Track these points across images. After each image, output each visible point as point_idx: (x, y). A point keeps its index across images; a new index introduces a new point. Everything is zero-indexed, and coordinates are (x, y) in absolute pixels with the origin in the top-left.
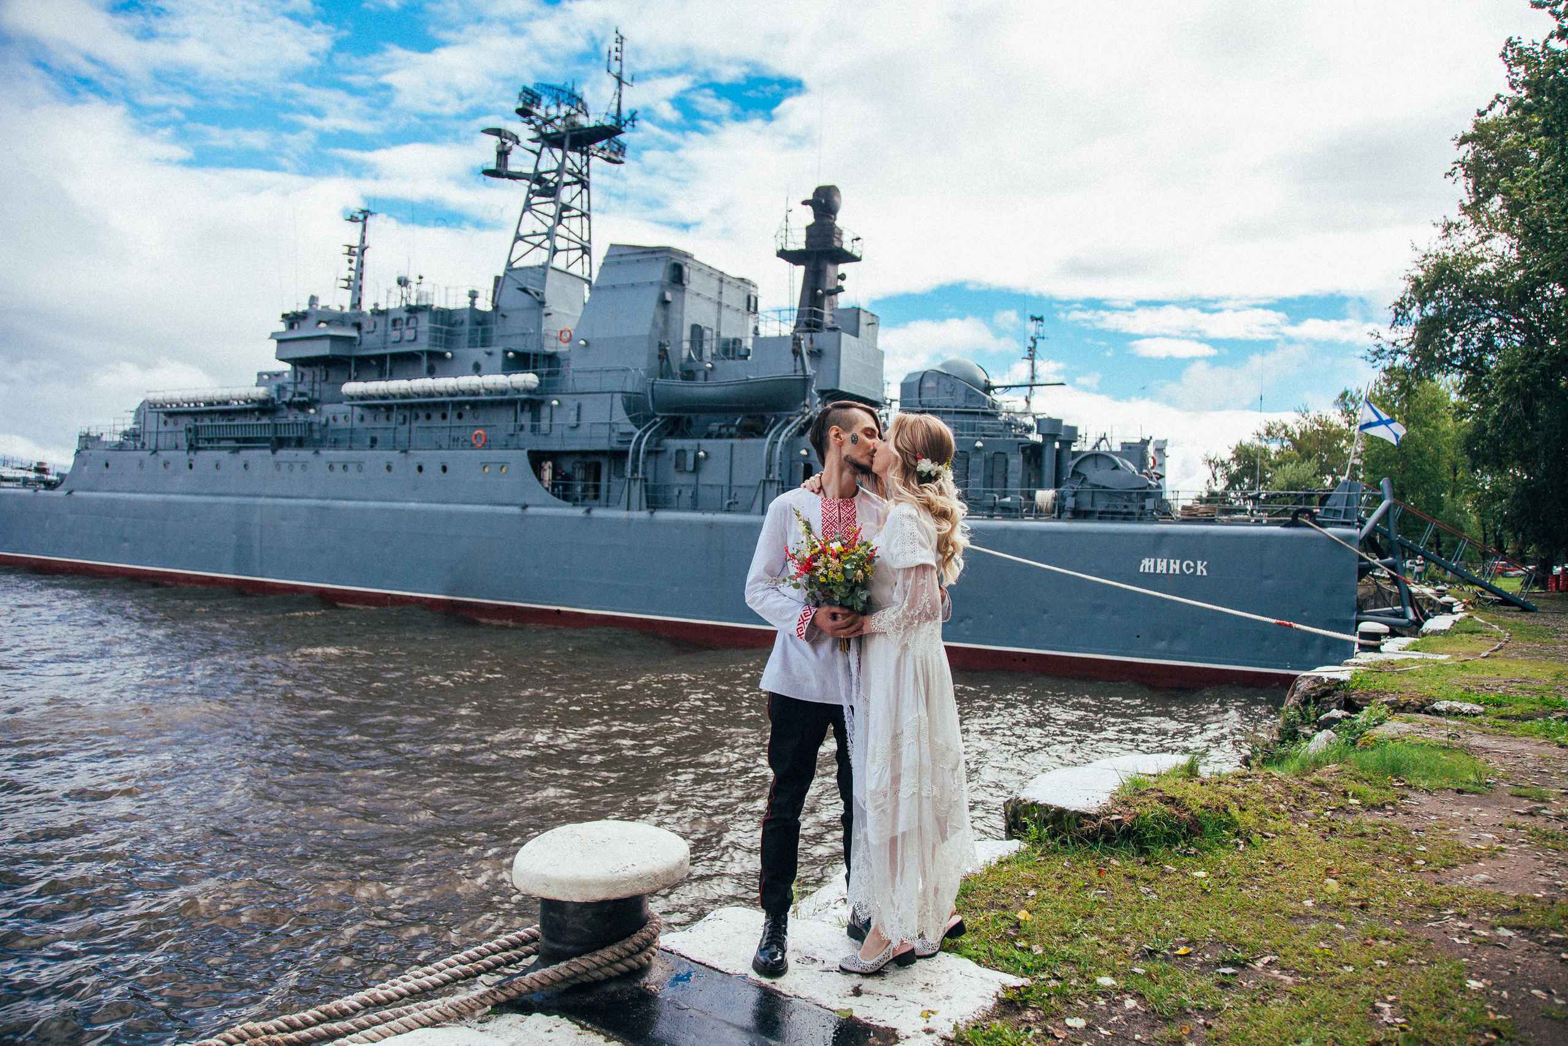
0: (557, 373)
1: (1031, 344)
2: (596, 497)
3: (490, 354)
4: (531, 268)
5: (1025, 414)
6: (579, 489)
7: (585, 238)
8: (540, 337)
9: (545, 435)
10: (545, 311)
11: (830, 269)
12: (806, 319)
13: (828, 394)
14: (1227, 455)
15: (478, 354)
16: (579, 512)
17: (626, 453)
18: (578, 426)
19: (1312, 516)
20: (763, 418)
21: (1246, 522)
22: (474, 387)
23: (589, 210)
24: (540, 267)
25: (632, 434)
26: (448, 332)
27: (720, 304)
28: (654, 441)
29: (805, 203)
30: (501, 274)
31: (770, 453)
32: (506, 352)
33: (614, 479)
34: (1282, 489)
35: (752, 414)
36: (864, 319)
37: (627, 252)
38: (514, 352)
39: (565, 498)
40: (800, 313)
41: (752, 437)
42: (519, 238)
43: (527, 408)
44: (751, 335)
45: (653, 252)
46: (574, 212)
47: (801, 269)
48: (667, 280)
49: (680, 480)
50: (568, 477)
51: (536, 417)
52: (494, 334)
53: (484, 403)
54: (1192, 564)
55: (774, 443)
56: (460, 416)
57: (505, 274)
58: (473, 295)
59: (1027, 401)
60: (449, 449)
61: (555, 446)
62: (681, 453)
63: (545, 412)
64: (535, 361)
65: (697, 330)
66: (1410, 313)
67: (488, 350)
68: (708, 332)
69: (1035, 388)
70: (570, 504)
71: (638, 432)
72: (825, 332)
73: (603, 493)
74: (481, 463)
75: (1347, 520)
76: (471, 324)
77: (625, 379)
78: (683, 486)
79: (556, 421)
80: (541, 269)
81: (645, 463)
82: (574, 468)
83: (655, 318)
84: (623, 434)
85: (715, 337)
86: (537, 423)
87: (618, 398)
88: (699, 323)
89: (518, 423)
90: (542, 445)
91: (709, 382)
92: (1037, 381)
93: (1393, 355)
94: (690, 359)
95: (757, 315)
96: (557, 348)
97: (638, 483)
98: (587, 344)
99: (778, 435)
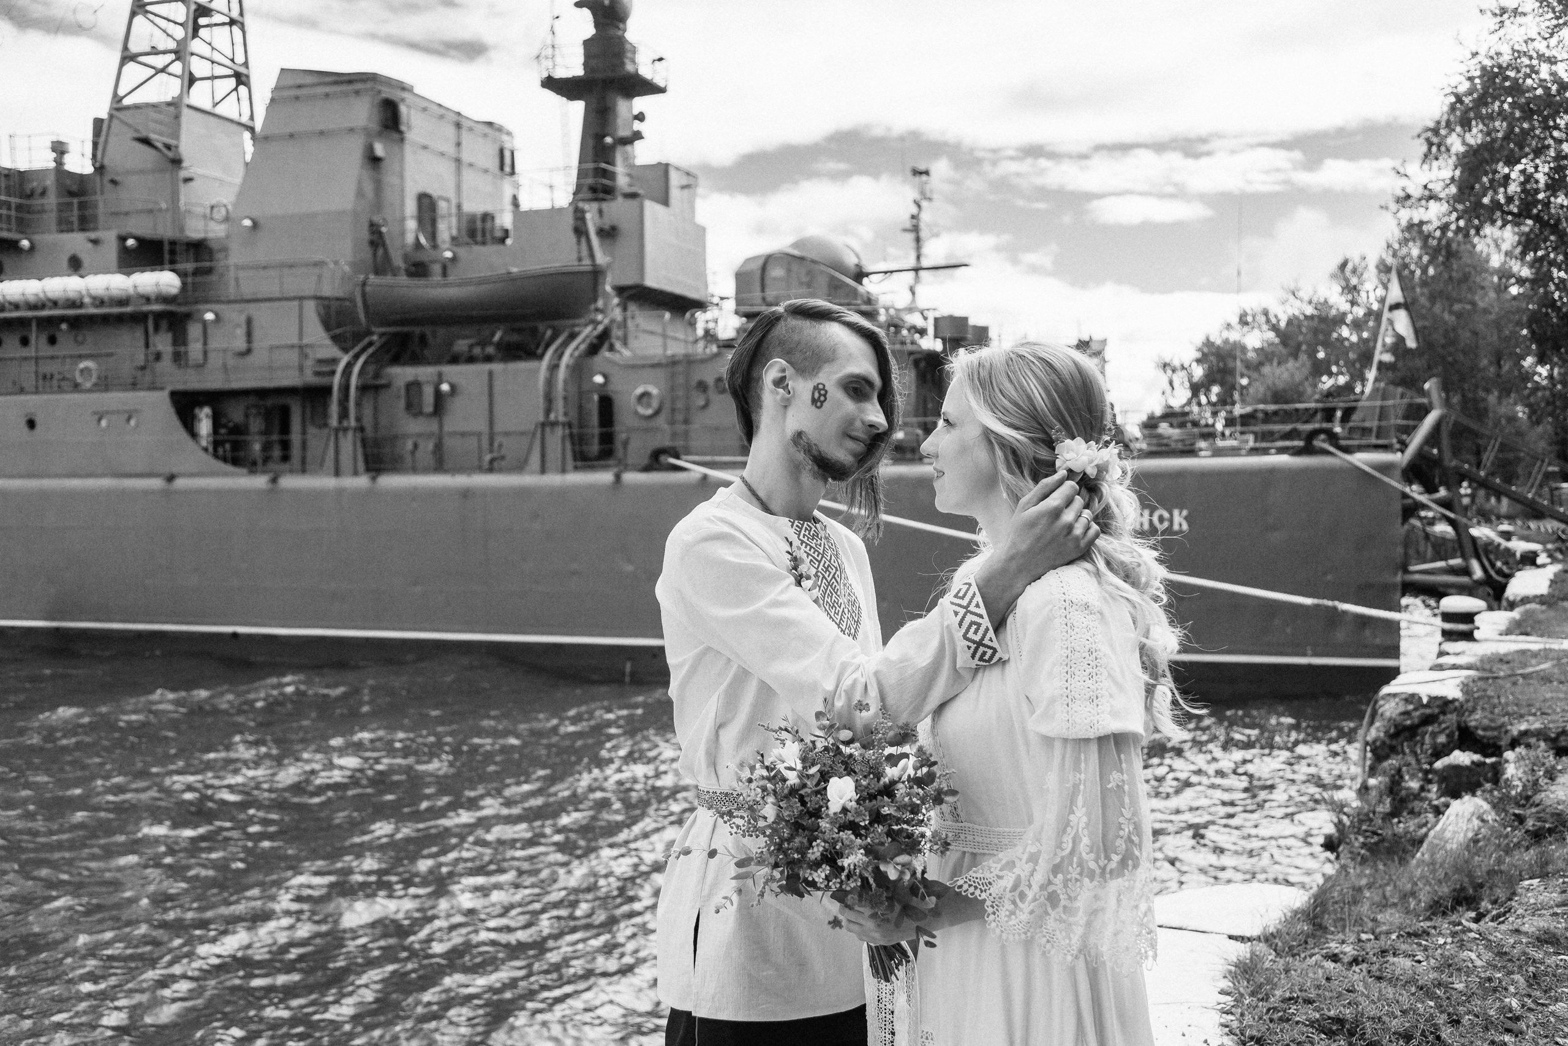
0: (209, 271)
1: (914, 210)
2: (285, 458)
3: (95, 242)
4: (154, 106)
5: (910, 310)
6: (257, 447)
7: (239, 59)
8: (176, 214)
9: (200, 366)
10: (183, 174)
11: (621, 106)
12: (590, 181)
13: (631, 292)
14: (1187, 355)
15: (76, 242)
16: (260, 481)
17: (327, 390)
18: (249, 351)
19: (1332, 437)
20: (534, 331)
21: (1234, 452)
22: (72, 295)
23: (241, 14)
24: (169, 104)
25: (334, 361)
26: (19, 207)
27: (458, 161)
28: (371, 369)
29: (579, 5)
30: (104, 115)
31: (550, 383)
32: (123, 239)
33: (312, 430)
34: (1264, 402)
35: (518, 325)
36: (675, 179)
37: (309, 80)
38: (136, 238)
39: (236, 462)
40: (581, 174)
41: (518, 358)
42: (128, 57)
43: (164, 324)
44: (508, 207)
45: (350, 82)
46: (217, 18)
47: (578, 108)
48: (374, 126)
49: (413, 426)
50: (239, 430)
51: (180, 339)
52: (101, 205)
53: (92, 319)
55: (554, 367)
56: (52, 341)
57: (111, 116)
58: (59, 149)
59: (912, 290)
60: (37, 392)
61: (213, 382)
62: (414, 387)
63: (194, 331)
64: (172, 252)
65: (426, 201)
66: (1449, 141)
67: (93, 235)
68: (442, 205)
69: (922, 273)
70: (245, 471)
71: (345, 359)
72: (620, 199)
73: (296, 451)
74: (95, 413)
75: (1380, 442)
76: (59, 195)
77: (320, 277)
78: (419, 435)
79: (213, 344)
80: (172, 109)
81: (358, 404)
82: (247, 416)
83: (360, 182)
84: (320, 361)
85: (454, 210)
86: (182, 349)
87: (310, 307)
88: (429, 191)
89: (152, 349)
90: (193, 382)
91: (451, 279)
92: (925, 263)
93: (1423, 202)
94: (418, 245)
95: (516, 177)
96: (206, 232)
97: (350, 434)
98: (256, 225)
99: (559, 354)
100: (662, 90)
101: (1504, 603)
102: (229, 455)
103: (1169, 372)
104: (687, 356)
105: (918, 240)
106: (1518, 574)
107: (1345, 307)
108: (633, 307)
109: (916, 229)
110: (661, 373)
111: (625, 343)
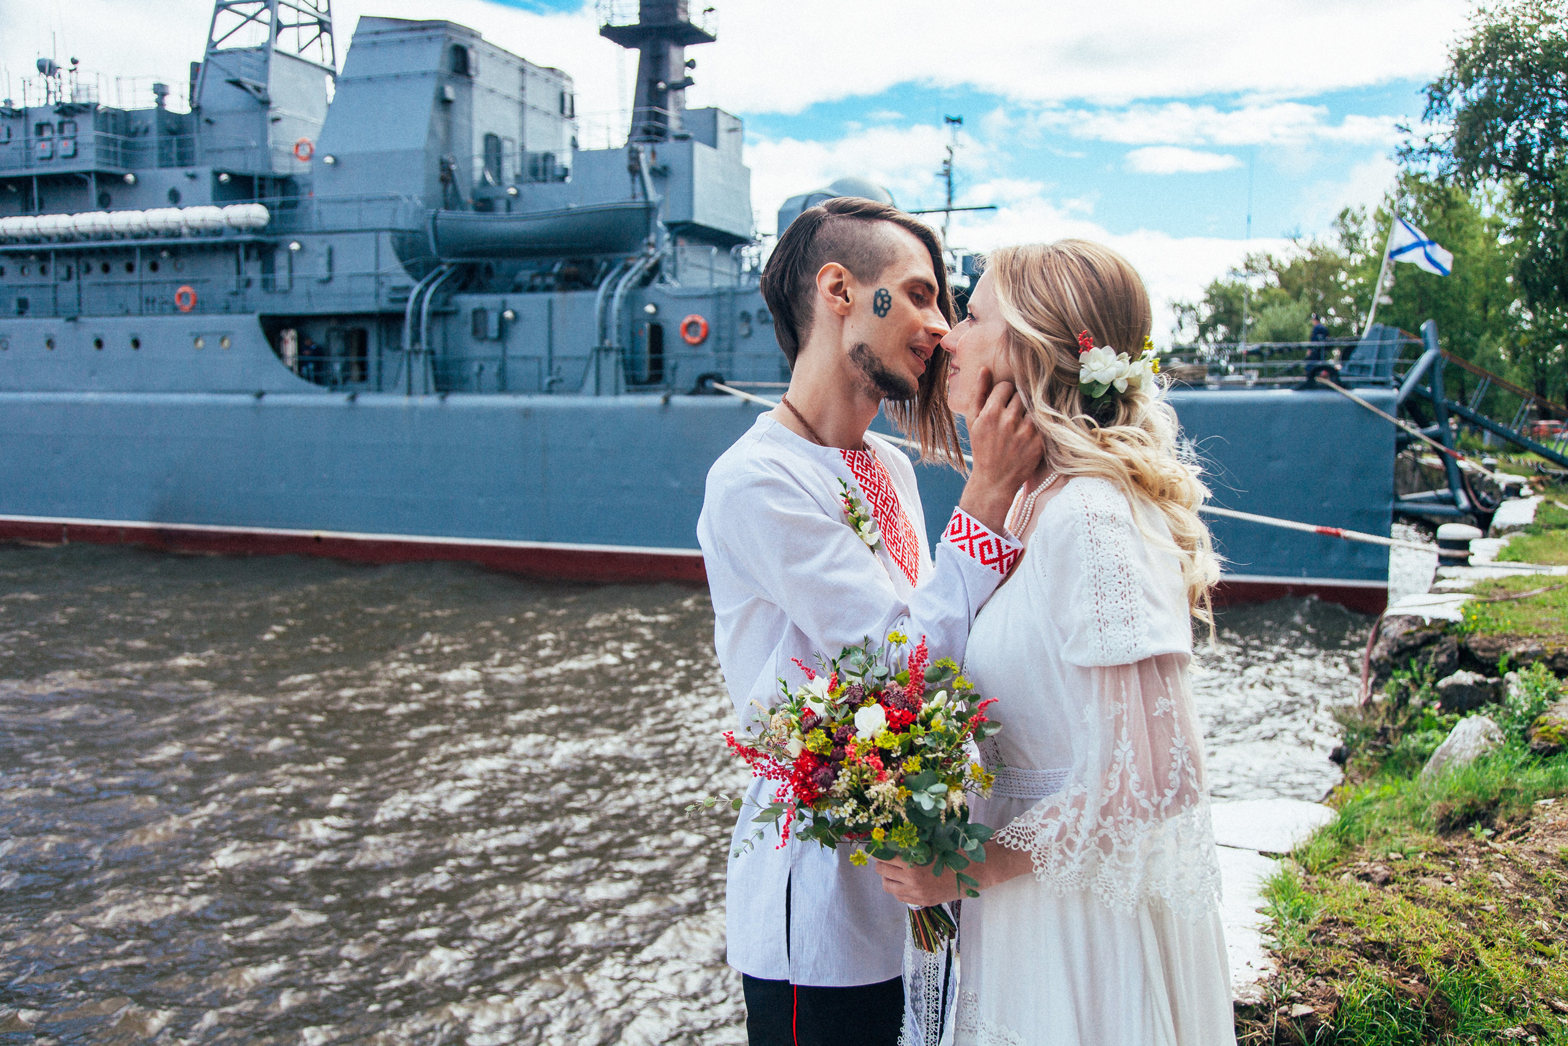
0: (294, 205)
1: (947, 156)
2: (363, 378)
3: (193, 177)
4: (246, 51)
6: (337, 367)
7: (323, 8)
8: (267, 154)
9: (285, 292)
10: (271, 114)
11: (674, 52)
12: (643, 124)
13: (680, 229)
15: (175, 177)
16: (340, 399)
17: (400, 316)
18: (329, 279)
20: (591, 262)
21: (1241, 386)
22: (172, 225)
24: (259, 49)
25: (408, 289)
26: (125, 145)
28: (441, 297)
30: (200, 59)
31: (605, 311)
32: (217, 174)
33: (387, 352)
34: (1270, 339)
35: (576, 257)
36: (723, 123)
37: (387, 27)
38: (229, 174)
39: (319, 380)
40: (636, 117)
41: (576, 288)
42: (222, 5)
43: (254, 253)
44: (568, 148)
45: (423, 29)
48: (446, 70)
49: (479, 350)
51: (268, 267)
52: (197, 145)
53: (189, 249)
55: (608, 298)
56: (154, 267)
57: (207, 60)
58: (161, 91)
60: (141, 314)
61: (298, 306)
62: (479, 314)
63: (281, 260)
64: (262, 187)
65: (492, 141)
66: (1450, 97)
67: (190, 171)
68: (507, 146)
69: (951, 214)
70: (326, 389)
71: (417, 287)
72: (671, 141)
73: (372, 371)
74: (192, 334)
75: (1379, 379)
76: (160, 133)
77: (395, 210)
78: (485, 359)
79: (298, 272)
80: (261, 54)
81: (429, 329)
82: (328, 338)
83: (432, 124)
84: (396, 289)
85: (518, 150)
86: (270, 276)
87: (386, 239)
88: (495, 132)
89: (243, 276)
90: (279, 306)
91: (515, 213)
92: (956, 204)
93: (1424, 155)
94: (484, 182)
95: (576, 120)
96: (292, 168)
97: (422, 357)
98: (336, 162)
99: (614, 286)
100: (711, 39)
101: (1491, 531)
102: (312, 374)
103: (1179, 312)
104: (732, 289)
105: (949, 184)
106: (1503, 504)
107: (1344, 253)
108: (682, 242)
109: (947, 174)
110: (708, 305)
111: (675, 276)
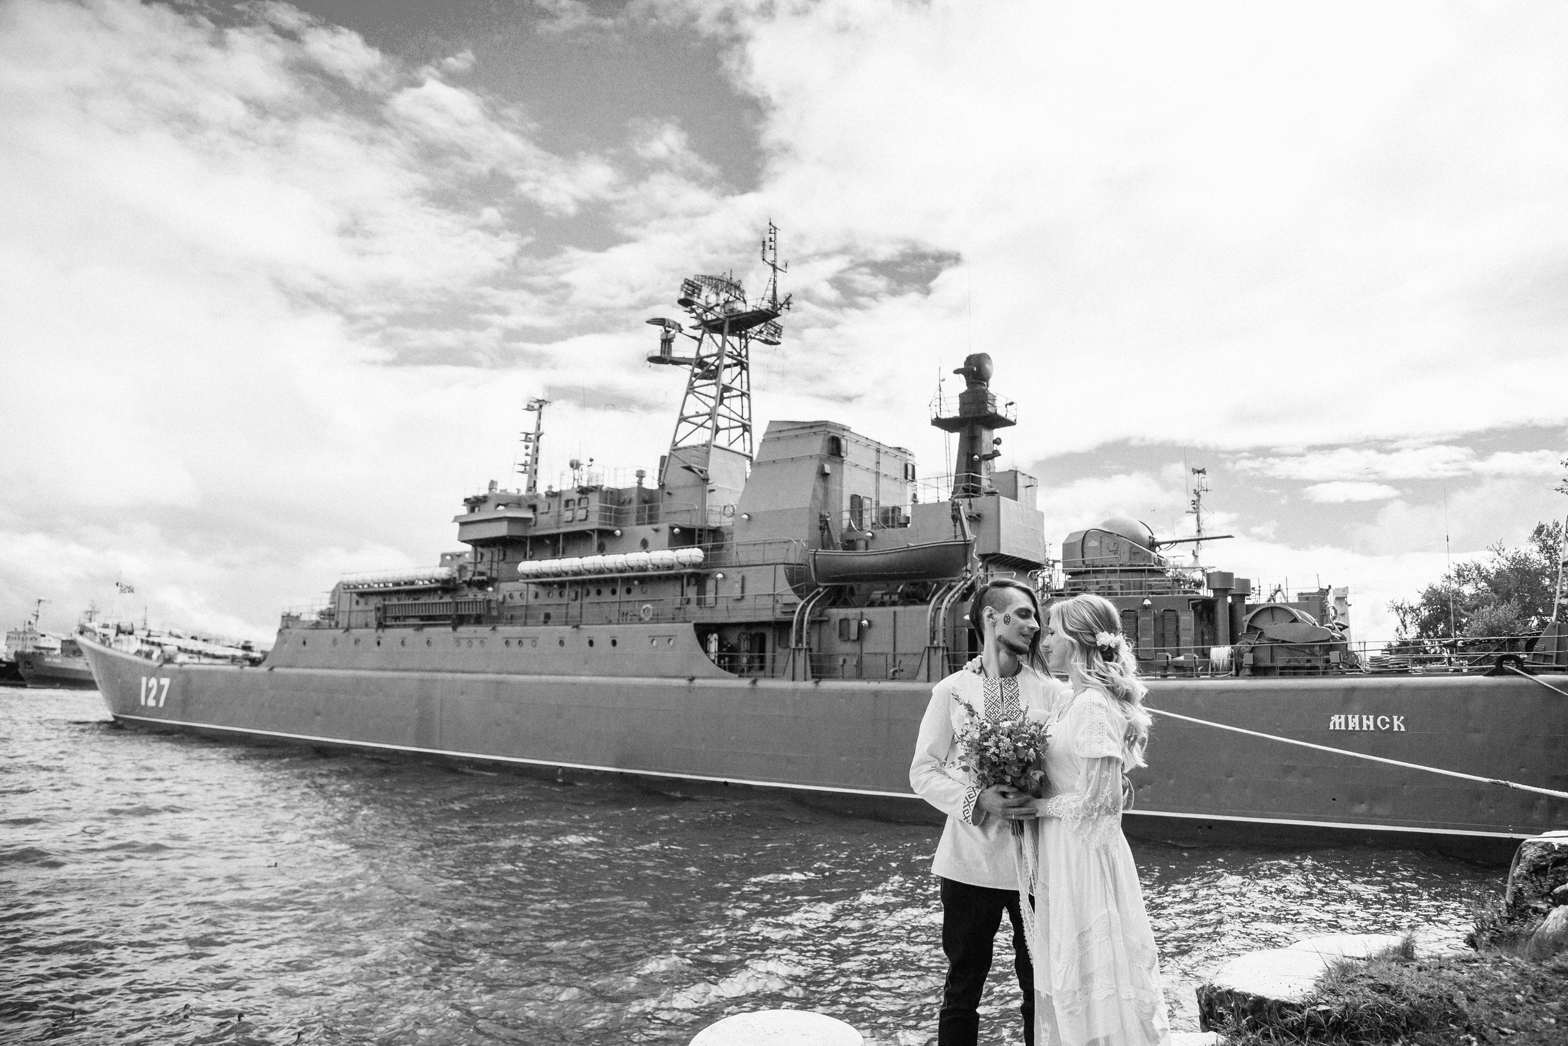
0: (721, 547)
1: (1195, 498)
2: (762, 668)
3: (656, 530)
4: (695, 447)
5: (1193, 568)
6: (745, 660)
7: (746, 416)
8: (704, 512)
9: (712, 608)
10: (709, 487)
11: (986, 434)
12: (963, 485)
13: (991, 558)
14: (1416, 600)
15: (646, 531)
16: (745, 683)
17: (790, 623)
18: (742, 597)
19: (1519, 662)
20: (925, 585)
21: (1444, 672)
22: (642, 563)
23: (748, 389)
24: (703, 445)
25: (795, 604)
26: (616, 510)
27: (877, 473)
28: (818, 610)
29: (957, 372)
30: (667, 454)
31: (934, 619)
32: (672, 528)
33: (779, 650)
34: (1482, 635)
35: (914, 581)
36: (1021, 481)
37: (786, 427)
38: (680, 528)
39: (731, 669)
40: (958, 479)
41: (915, 603)
42: (683, 419)
43: (693, 581)
44: (910, 503)
45: (811, 427)
46: (734, 393)
47: (956, 437)
48: (825, 453)
49: (844, 648)
50: (734, 649)
51: (702, 590)
52: (661, 510)
53: (652, 578)
54: (1387, 720)
55: (937, 610)
56: (629, 591)
57: (671, 454)
58: (641, 475)
59: (1195, 556)
60: (618, 623)
61: (720, 618)
62: (845, 622)
63: (710, 585)
64: (700, 536)
65: (857, 500)
68: (867, 502)
69: (1202, 542)
70: (736, 676)
71: (802, 603)
72: (984, 496)
73: (768, 663)
74: (650, 637)
75: (1560, 666)
76: (639, 503)
77: (788, 550)
78: (848, 655)
79: (721, 594)
80: (704, 448)
81: (809, 633)
82: (739, 640)
83: (814, 490)
84: (786, 605)
85: (874, 506)
86: (703, 597)
87: (781, 569)
88: (858, 493)
89: (685, 597)
90: (707, 617)
91: (870, 550)
92: (1204, 535)
94: (850, 529)
95: (916, 482)
96: (720, 522)
97: (803, 653)
98: (750, 518)
99: (941, 600)
100: (1013, 423)
105: (1196, 519)
108: (991, 568)
109: (1194, 512)
